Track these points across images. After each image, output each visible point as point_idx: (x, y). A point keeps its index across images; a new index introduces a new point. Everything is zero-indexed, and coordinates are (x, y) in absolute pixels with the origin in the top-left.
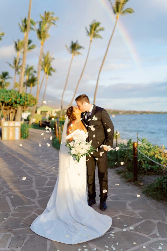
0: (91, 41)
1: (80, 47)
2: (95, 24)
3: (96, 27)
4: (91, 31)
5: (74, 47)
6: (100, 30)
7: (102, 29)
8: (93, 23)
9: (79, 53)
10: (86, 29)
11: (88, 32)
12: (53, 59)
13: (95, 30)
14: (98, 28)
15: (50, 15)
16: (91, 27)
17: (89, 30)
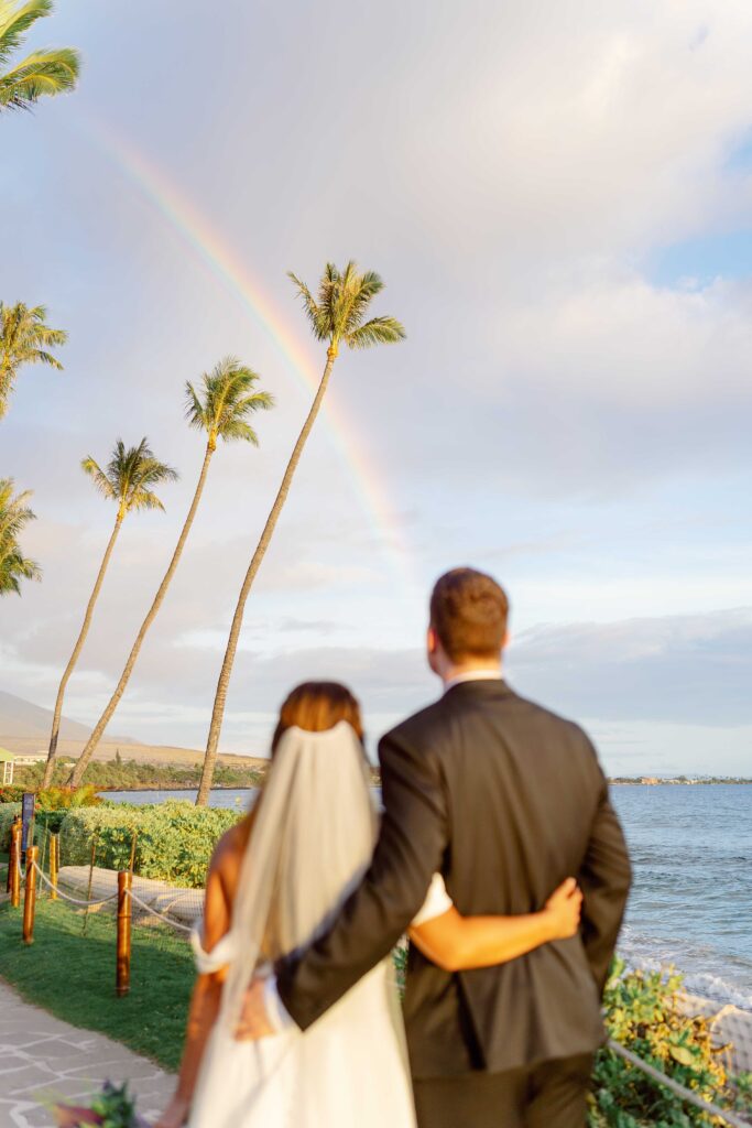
0: (211, 448)
1: (159, 471)
2: (231, 375)
3: (234, 390)
4: (211, 405)
5: (131, 470)
6: (252, 403)
7: (262, 401)
8: (225, 372)
9: (149, 500)
10: (190, 391)
11: (196, 406)
12: (30, 515)
13: (228, 401)
14: (244, 395)
15: (28, 322)
16: (214, 386)
17: (203, 400)
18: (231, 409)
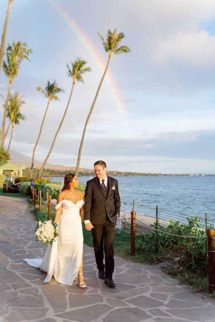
0: (74, 83)
1: (59, 90)
2: (79, 62)
3: (80, 66)
4: (74, 71)
5: (51, 89)
6: (85, 70)
7: (88, 69)
8: (78, 61)
9: (56, 98)
10: (68, 66)
11: (70, 71)
12: (24, 102)
13: (79, 69)
14: (82, 68)
15: (22, 46)
16: (74, 67)
17: (71, 69)
18: (79, 72)
